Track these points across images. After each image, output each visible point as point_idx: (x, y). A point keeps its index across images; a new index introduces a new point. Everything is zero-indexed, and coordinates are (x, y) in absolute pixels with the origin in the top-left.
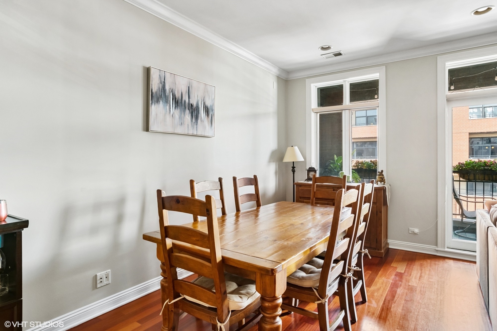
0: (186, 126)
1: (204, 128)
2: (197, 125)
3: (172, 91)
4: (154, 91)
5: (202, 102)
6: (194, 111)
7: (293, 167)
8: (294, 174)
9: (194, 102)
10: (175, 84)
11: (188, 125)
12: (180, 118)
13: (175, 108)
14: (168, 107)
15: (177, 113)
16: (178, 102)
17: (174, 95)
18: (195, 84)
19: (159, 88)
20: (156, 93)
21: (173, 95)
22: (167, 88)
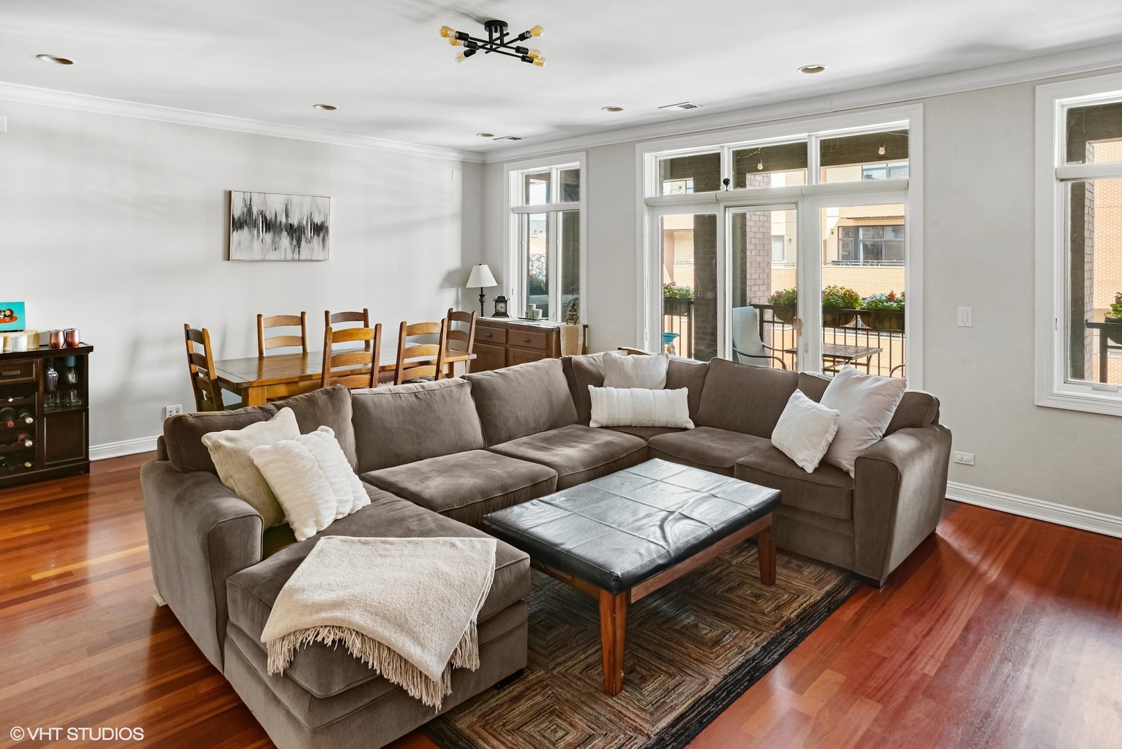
0: (283, 250)
1: (312, 250)
2: (299, 248)
3: (262, 213)
4: (236, 217)
5: (307, 219)
6: (295, 232)
7: (482, 296)
8: (482, 305)
9: (294, 221)
10: (266, 204)
11: (285, 249)
12: (273, 242)
13: (266, 232)
14: (255, 232)
15: (268, 237)
16: (270, 226)
17: (264, 218)
18: (295, 199)
19: (243, 213)
20: (239, 218)
21: (262, 217)
22: (255, 210)
